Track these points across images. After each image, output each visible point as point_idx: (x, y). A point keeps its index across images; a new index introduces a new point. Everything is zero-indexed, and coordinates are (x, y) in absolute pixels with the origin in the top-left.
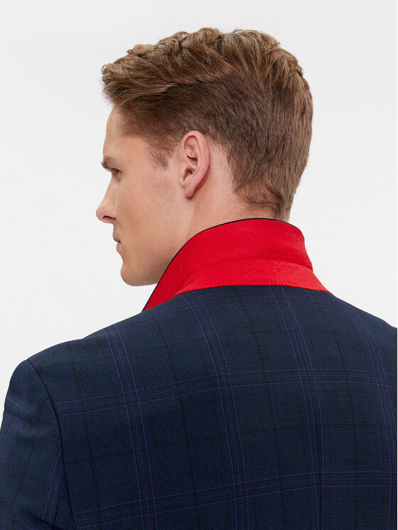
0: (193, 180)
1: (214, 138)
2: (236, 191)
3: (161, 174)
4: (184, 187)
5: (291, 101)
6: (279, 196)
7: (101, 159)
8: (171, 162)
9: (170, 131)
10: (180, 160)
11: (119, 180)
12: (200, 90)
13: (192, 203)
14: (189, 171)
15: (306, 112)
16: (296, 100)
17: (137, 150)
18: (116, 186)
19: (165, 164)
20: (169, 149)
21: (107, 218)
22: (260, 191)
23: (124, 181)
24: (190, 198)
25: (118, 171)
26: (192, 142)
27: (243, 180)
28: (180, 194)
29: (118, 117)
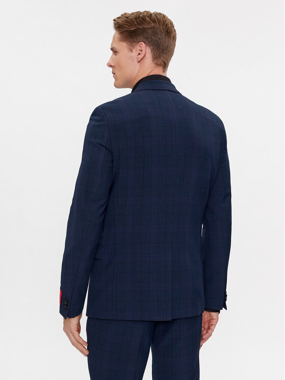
0: (141, 57)
1: (147, 45)
2: (153, 61)
3: (130, 54)
4: (137, 58)
5: (170, 36)
6: (165, 63)
7: (110, 47)
8: (134, 51)
9: (134, 42)
10: (137, 50)
11: (116, 55)
12: (144, 30)
13: (139, 64)
14: (139, 54)
15: (174, 39)
16: (172, 35)
17: (123, 46)
18: (114, 56)
19: (132, 51)
20: (133, 47)
21: (111, 66)
22: (160, 61)
23: (118, 55)
24: (139, 62)
25: (116, 52)
26: (141, 45)
27: (155, 58)
28: (136, 61)
29: (118, 35)
